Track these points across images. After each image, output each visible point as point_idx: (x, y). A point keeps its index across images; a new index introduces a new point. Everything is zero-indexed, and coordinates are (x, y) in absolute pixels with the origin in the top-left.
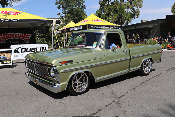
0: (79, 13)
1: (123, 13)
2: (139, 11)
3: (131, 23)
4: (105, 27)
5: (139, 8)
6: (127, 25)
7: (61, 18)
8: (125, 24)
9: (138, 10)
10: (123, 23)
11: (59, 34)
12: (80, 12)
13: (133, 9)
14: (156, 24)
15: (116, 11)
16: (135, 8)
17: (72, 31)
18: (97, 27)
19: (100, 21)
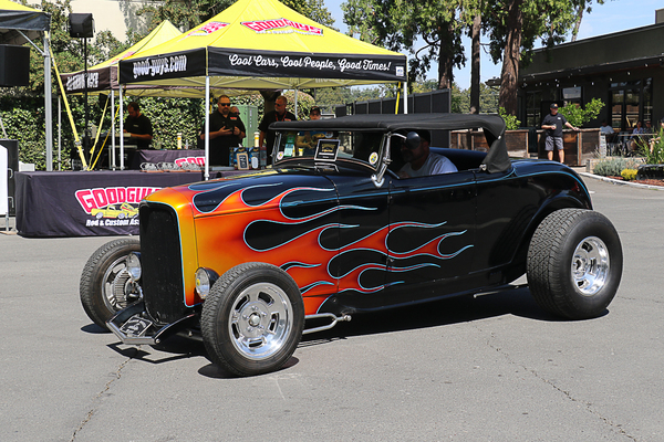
4: (312, 64)
6: (558, 39)
11: (86, 90)
17: (143, 78)
18: (264, 62)
19: (290, 28)
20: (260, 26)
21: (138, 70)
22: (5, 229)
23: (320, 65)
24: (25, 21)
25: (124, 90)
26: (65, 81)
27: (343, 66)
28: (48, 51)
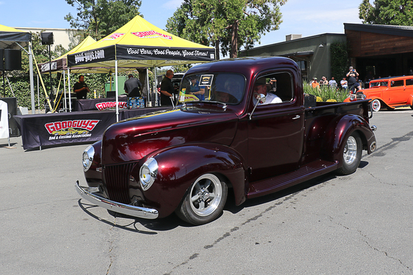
0: (121, 16)
1: (238, 17)
2: (280, 12)
3: (260, 43)
4: (170, 53)
5: (278, 4)
6: (251, 47)
7: (73, 28)
8: (245, 44)
9: (277, 9)
10: (241, 43)
11: (50, 71)
12: (123, 13)
13: (266, 8)
14: (321, 46)
15: (221, 11)
16: (271, 6)
17: (80, 63)
18: (145, 52)
19: (157, 35)
20: (142, 34)
21: (78, 59)
22: (7, 145)
23: (173, 53)
24: (19, 37)
25: (70, 70)
26: (40, 67)
27: (185, 54)
28: (31, 52)
